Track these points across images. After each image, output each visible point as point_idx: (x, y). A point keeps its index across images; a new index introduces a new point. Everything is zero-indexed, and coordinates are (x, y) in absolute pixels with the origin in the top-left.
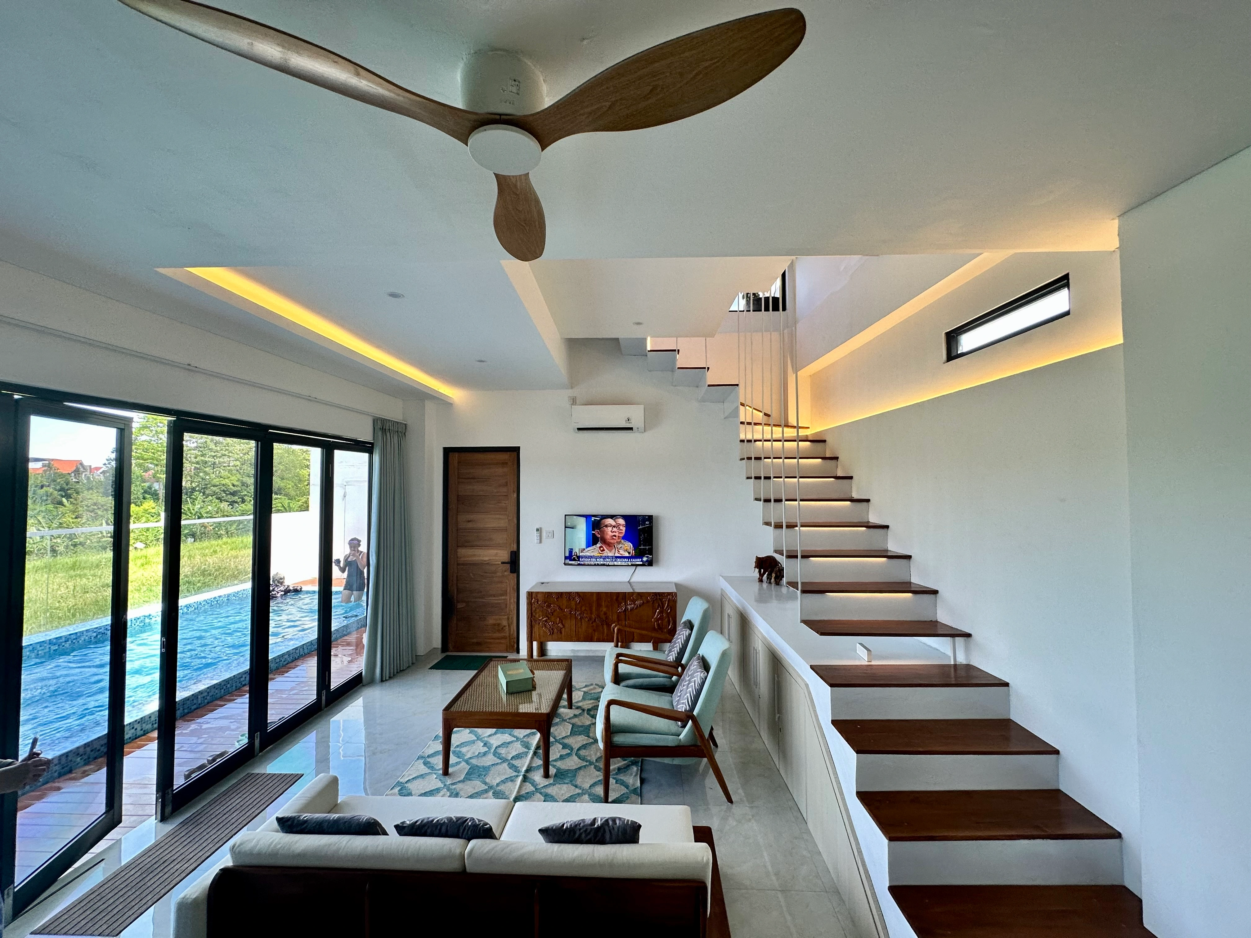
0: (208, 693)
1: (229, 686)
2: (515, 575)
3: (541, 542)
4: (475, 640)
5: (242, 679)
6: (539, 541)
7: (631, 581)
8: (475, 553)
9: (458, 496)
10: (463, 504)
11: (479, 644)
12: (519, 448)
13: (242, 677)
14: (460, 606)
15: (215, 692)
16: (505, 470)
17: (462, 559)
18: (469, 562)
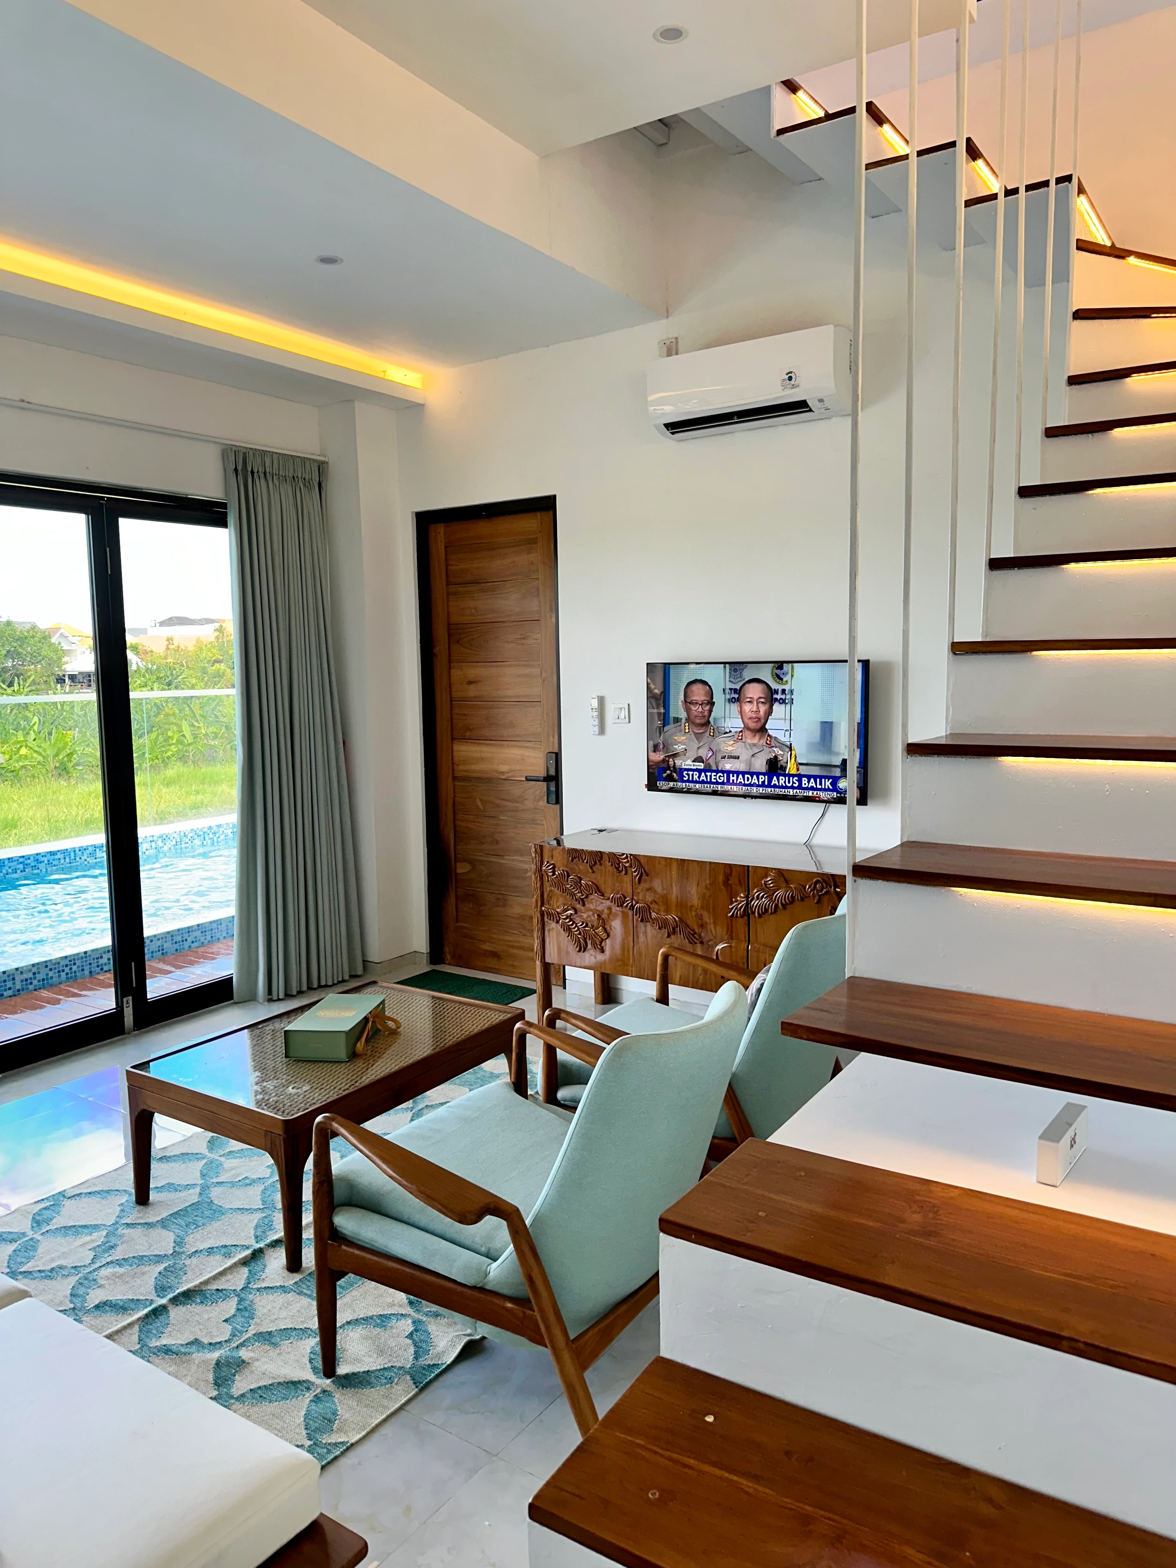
0: (34, 974)
1: (74, 968)
2: (558, 806)
3: (602, 730)
4: (487, 947)
5: (101, 961)
6: (597, 729)
7: (816, 841)
8: (484, 755)
9: (449, 624)
10: (458, 642)
11: (495, 955)
12: (554, 497)
13: (101, 957)
14: (462, 868)
15: (47, 975)
16: (532, 557)
17: (461, 767)
18: (475, 775)
